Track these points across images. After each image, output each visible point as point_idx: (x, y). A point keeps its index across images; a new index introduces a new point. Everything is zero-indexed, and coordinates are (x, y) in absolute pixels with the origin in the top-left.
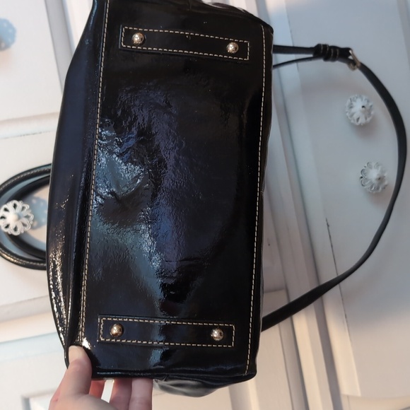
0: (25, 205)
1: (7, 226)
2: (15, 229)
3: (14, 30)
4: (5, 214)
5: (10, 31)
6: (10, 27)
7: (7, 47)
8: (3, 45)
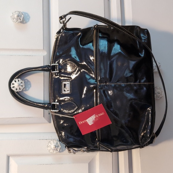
0: (19, 79)
1: (17, 89)
2: (20, 89)
4: (14, 85)
5: (28, 17)
6: (28, 15)
7: (26, 23)
8: (24, 22)
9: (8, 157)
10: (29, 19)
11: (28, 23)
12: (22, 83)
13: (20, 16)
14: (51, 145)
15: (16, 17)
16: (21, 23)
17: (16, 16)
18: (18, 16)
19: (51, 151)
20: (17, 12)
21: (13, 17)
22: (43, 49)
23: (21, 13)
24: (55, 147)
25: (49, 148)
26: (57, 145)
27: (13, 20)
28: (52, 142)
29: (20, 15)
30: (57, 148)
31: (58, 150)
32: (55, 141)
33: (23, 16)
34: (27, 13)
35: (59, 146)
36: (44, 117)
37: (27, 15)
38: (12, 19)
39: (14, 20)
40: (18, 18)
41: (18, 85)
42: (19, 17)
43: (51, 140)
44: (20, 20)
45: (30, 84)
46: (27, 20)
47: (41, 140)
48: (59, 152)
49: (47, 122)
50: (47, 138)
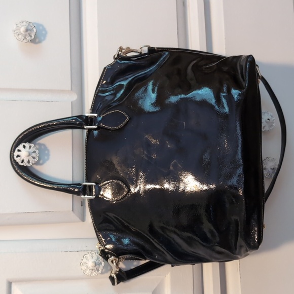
0: (31, 145)
1: (23, 161)
2: (29, 162)
3: (46, 33)
4: (19, 153)
5: (44, 32)
6: (44, 29)
7: (40, 42)
8: (37, 40)
9: (10, 284)
10: (45, 35)
11: (44, 43)
12: (34, 152)
13: (30, 30)
14: (87, 262)
15: (23, 33)
16: (30, 43)
17: (22, 29)
18: (27, 30)
19: (88, 272)
20: (24, 23)
21: (18, 31)
22: (70, 89)
23: (31, 25)
24: (94, 264)
25: (84, 268)
26: (97, 262)
27: (17, 37)
28: (89, 256)
29: (30, 28)
30: (97, 266)
31: (100, 271)
32: (94, 254)
33: (35, 30)
34: (41, 25)
35: (101, 263)
36: (73, 210)
37: (41, 28)
38: (16, 35)
39: (20, 36)
40: (27, 33)
41: (27, 154)
42: (29, 32)
43: (86, 253)
44: (31, 36)
45: (48, 155)
46: (42, 38)
47: (69, 252)
48: (102, 273)
49: (78, 219)
50: (79, 249)
